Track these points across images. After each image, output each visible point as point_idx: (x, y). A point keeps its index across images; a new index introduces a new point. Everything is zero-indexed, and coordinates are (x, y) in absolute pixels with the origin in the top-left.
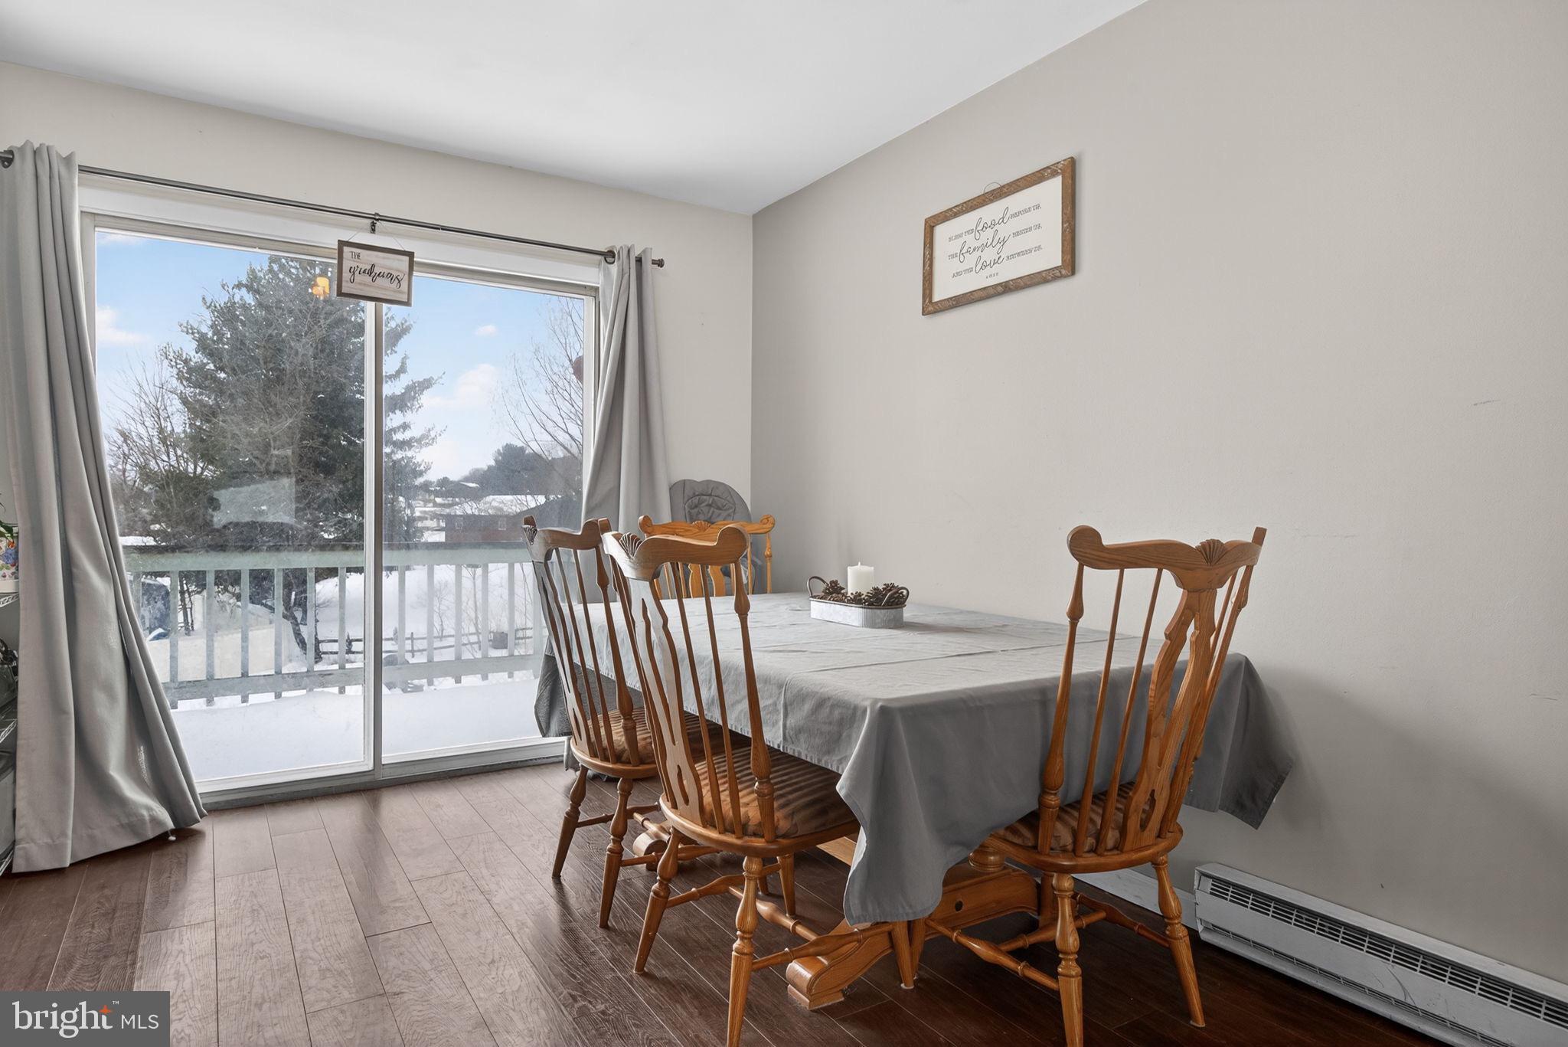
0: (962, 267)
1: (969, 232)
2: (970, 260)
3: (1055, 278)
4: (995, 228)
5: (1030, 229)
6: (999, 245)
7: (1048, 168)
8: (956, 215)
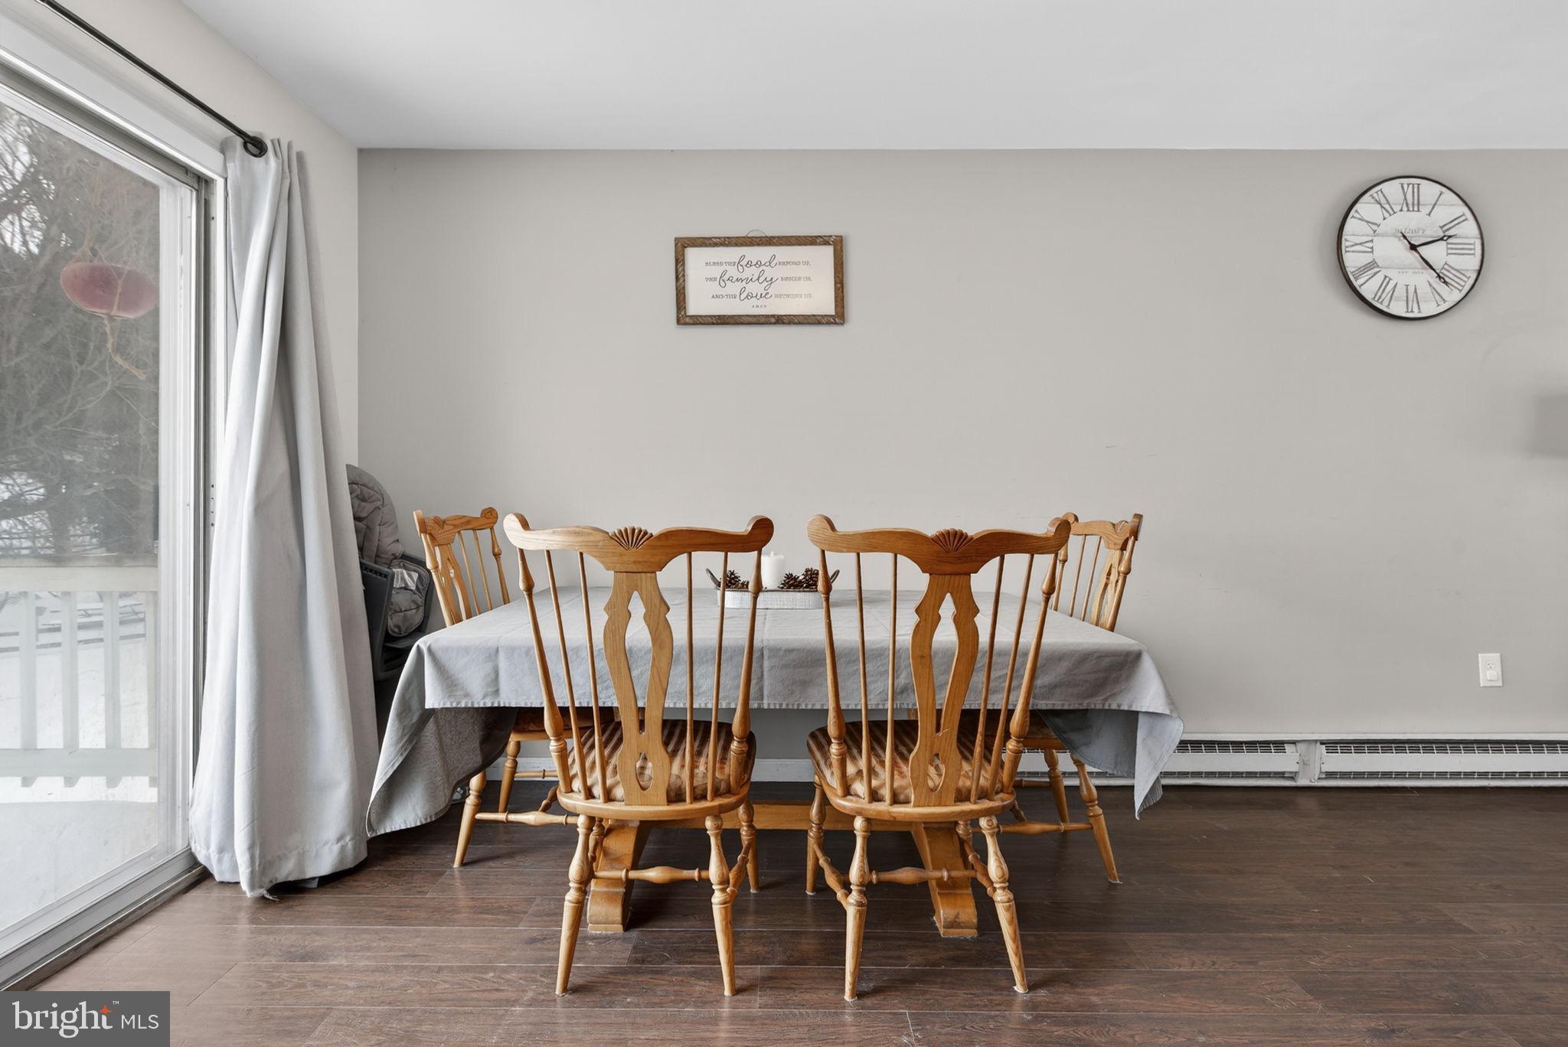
0: (723, 292)
1: (730, 264)
2: (734, 288)
3: (829, 323)
4: (761, 268)
5: (800, 279)
6: (765, 284)
7: (820, 237)
8: (715, 245)
